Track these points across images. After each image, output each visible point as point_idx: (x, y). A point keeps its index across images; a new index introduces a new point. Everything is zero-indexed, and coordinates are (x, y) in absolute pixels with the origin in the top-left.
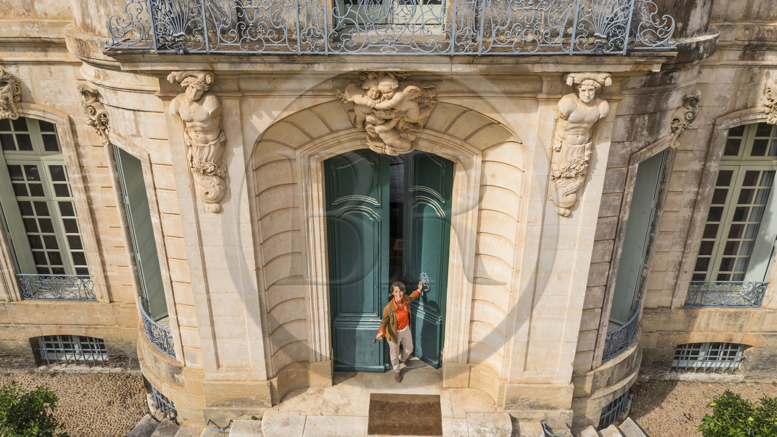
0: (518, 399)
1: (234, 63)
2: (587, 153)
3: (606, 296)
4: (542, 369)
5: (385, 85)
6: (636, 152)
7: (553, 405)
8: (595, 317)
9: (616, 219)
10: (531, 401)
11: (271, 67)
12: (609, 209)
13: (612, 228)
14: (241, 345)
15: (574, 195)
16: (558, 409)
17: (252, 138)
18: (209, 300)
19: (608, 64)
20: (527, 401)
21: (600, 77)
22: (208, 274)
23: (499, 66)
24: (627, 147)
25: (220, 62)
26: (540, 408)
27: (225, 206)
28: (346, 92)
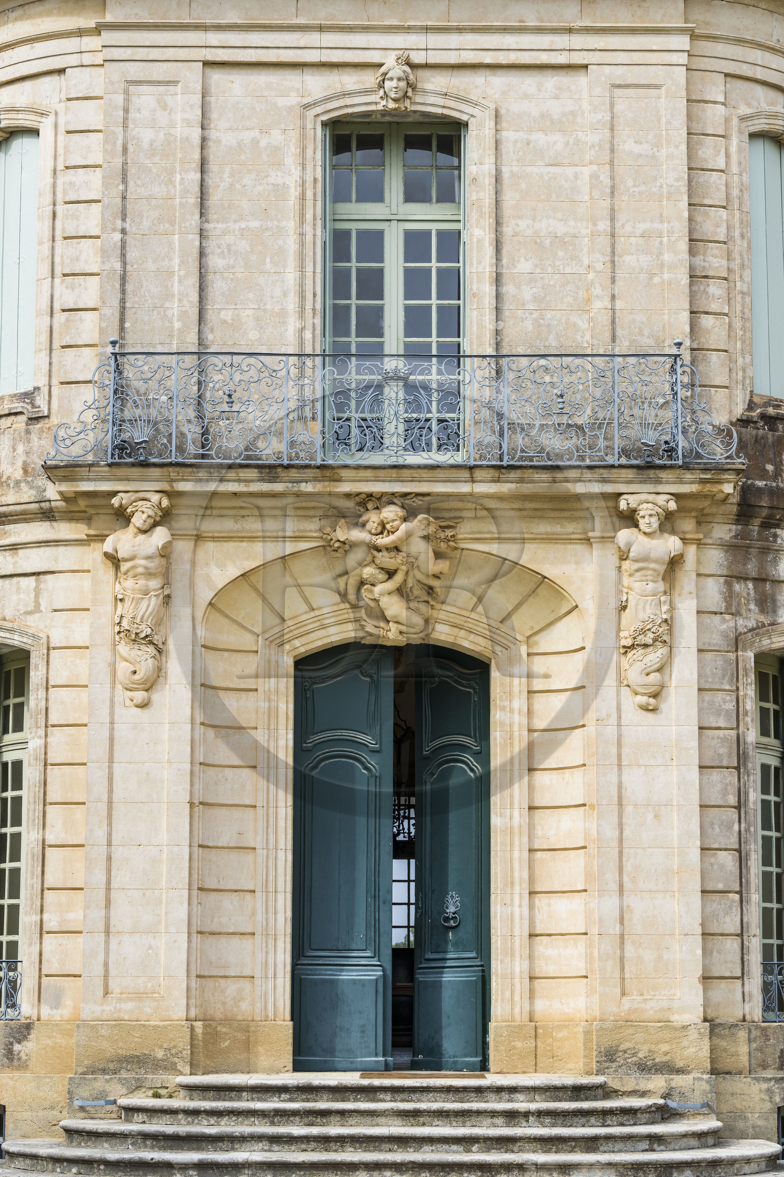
0: (617, 1051)
1: (200, 480)
2: (665, 608)
3: (744, 870)
4: (652, 993)
5: (390, 513)
6: (745, 633)
7: (680, 1064)
8: (731, 908)
9: (733, 733)
10: (640, 1055)
11: (246, 486)
12: (720, 715)
13: (731, 748)
14: (150, 948)
15: (657, 674)
16: (689, 1073)
17: (205, 595)
18: (109, 859)
19: (667, 483)
20: (634, 1055)
21: (661, 499)
22: (114, 812)
23: (532, 485)
24: (728, 621)
25: (184, 480)
26: (656, 1070)
27: (156, 697)
28: (338, 528)
